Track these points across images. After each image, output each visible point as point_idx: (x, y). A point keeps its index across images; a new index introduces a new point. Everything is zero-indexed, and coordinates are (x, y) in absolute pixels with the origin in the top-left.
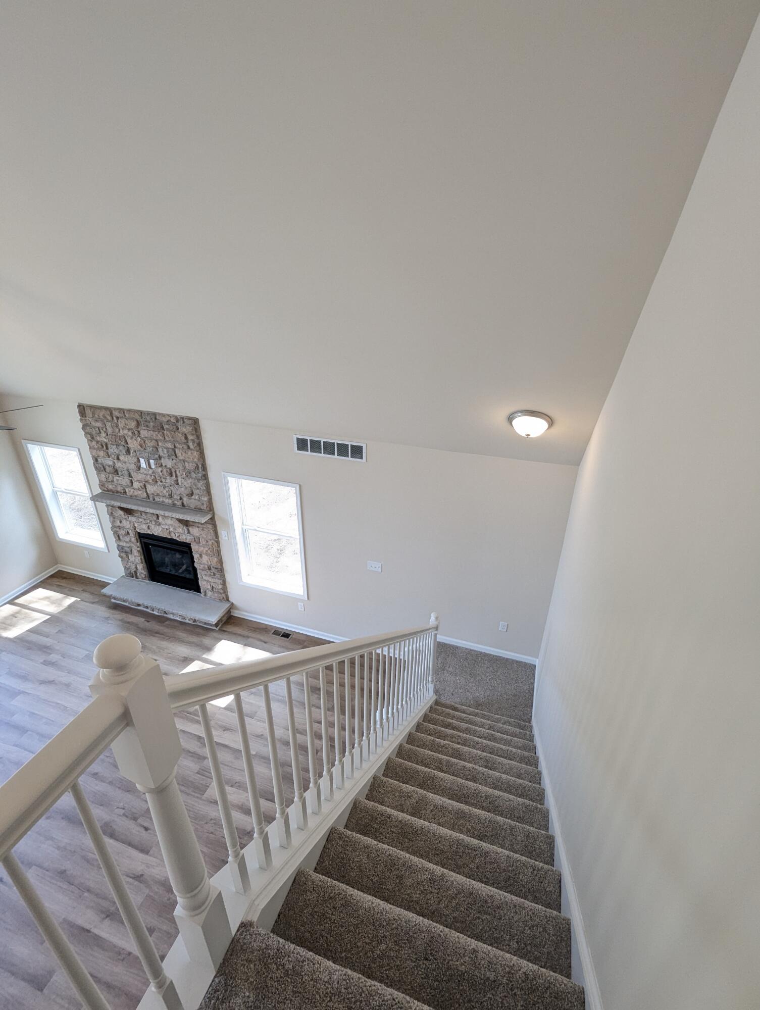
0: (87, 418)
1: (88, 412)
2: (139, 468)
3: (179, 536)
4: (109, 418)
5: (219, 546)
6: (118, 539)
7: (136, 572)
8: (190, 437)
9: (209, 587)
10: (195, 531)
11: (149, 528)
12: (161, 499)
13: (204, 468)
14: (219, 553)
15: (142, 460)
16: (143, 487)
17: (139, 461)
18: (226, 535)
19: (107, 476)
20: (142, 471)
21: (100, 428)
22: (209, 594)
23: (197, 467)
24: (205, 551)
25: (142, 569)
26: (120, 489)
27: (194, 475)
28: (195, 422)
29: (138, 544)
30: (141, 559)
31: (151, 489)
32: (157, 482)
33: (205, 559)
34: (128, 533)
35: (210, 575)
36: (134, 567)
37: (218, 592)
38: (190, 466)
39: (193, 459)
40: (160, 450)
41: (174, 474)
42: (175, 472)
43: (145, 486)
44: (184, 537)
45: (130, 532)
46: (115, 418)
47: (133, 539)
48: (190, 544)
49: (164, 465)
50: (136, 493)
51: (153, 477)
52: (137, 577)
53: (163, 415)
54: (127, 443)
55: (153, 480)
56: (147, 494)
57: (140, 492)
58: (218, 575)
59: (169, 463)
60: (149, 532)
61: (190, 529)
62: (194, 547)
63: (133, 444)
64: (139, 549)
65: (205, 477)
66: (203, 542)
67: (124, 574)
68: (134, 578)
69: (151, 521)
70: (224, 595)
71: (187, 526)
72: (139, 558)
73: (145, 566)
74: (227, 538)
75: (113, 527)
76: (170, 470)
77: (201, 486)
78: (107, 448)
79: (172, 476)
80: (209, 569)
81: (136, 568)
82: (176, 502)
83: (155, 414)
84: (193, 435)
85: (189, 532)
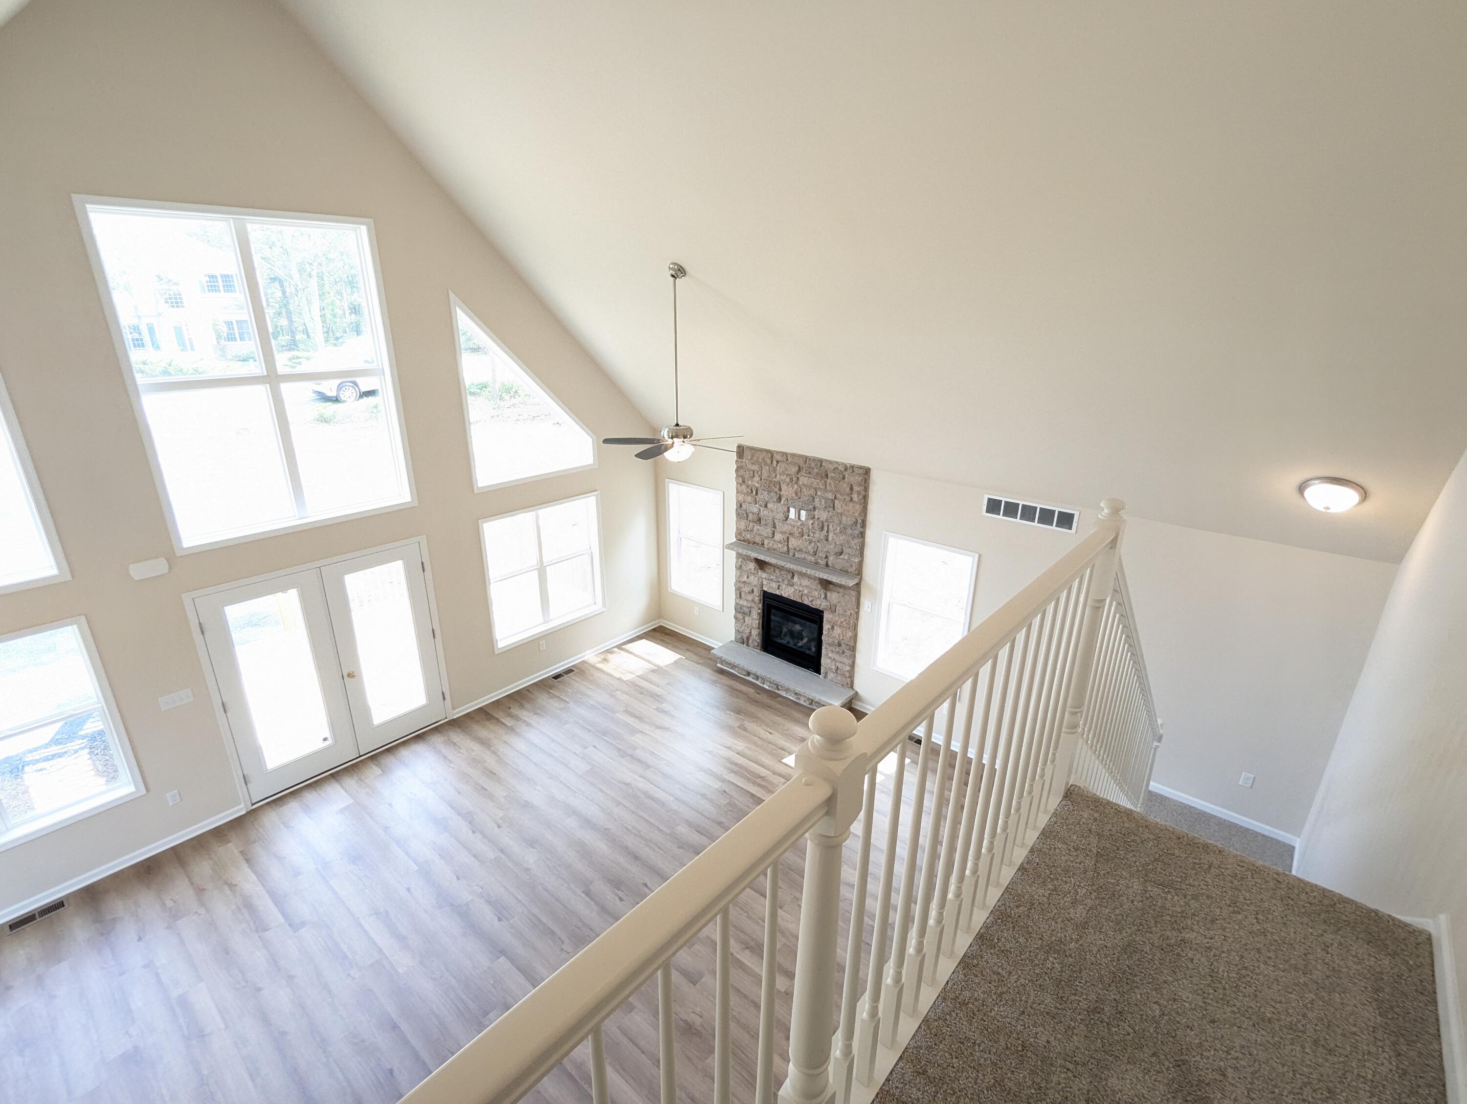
0: (744, 460)
1: (747, 454)
2: (787, 518)
3: (813, 600)
4: (769, 461)
5: (857, 619)
6: (738, 596)
7: (748, 638)
8: (856, 488)
9: (833, 667)
10: (833, 596)
11: (779, 588)
12: (803, 555)
13: (864, 524)
14: (855, 627)
15: (792, 510)
16: (786, 539)
17: (788, 511)
18: (870, 606)
19: (747, 524)
20: (789, 521)
21: (755, 472)
22: (831, 675)
23: (856, 523)
24: (839, 622)
25: (756, 634)
26: (758, 539)
27: (849, 531)
28: (867, 471)
29: (760, 606)
30: (759, 623)
31: (794, 543)
32: (803, 536)
33: (837, 631)
34: (753, 591)
35: (838, 652)
36: (748, 631)
37: (843, 675)
38: (847, 520)
39: (854, 513)
40: (817, 500)
41: (826, 528)
42: (828, 526)
43: (788, 538)
44: (818, 602)
45: (755, 590)
46: (775, 462)
47: (757, 599)
48: (822, 612)
49: (816, 517)
50: (775, 546)
51: (800, 530)
52: (748, 645)
53: (831, 462)
54: (780, 490)
55: (799, 533)
56: (788, 548)
57: (780, 546)
58: (848, 653)
59: (823, 515)
60: (778, 593)
61: (829, 594)
62: (827, 616)
63: (787, 491)
64: (760, 611)
65: (862, 535)
66: (839, 610)
67: (734, 639)
68: (745, 645)
69: (783, 580)
70: (849, 680)
71: (826, 590)
72: (757, 622)
73: (761, 632)
74: (870, 610)
75: (738, 581)
76: (823, 523)
77: (855, 544)
78: (757, 494)
79: (822, 530)
80: (840, 645)
81: (750, 633)
82: (819, 561)
83: (821, 461)
84: (860, 485)
85: (826, 597)
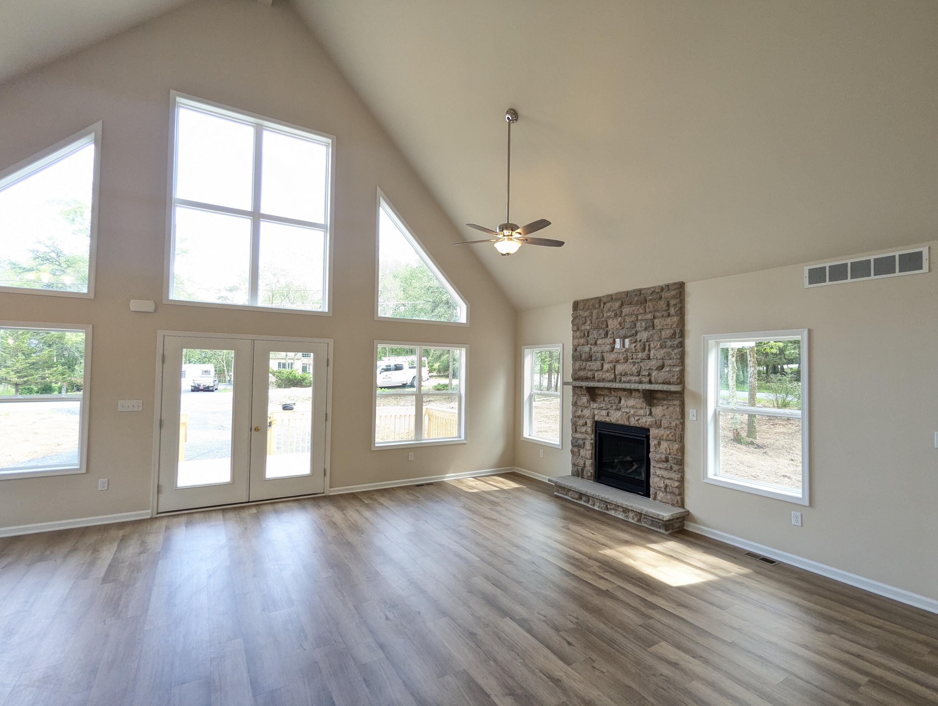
0: (579, 311)
1: (581, 306)
2: (613, 349)
3: (639, 419)
4: (597, 306)
5: (683, 429)
6: (574, 431)
7: (583, 470)
8: (672, 302)
9: (662, 485)
10: (658, 411)
11: (608, 415)
12: (628, 378)
13: (682, 334)
14: (682, 439)
15: (618, 341)
16: (612, 367)
17: (614, 342)
18: (695, 415)
19: (581, 364)
20: (615, 351)
21: (587, 318)
22: (660, 495)
23: (674, 334)
24: (665, 436)
25: (590, 469)
26: (590, 374)
27: (669, 343)
28: (681, 285)
29: (593, 436)
30: (592, 453)
31: (620, 368)
32: (627, 361)
33: (664, 445)
34: (586, 423)
35: (666, 469)
36: (583, 463)
37: (672, 493)
38: (666, 333)
39: (672, 325)
40: (638, 324)
41: (647, 348)
42: (649, 345)
43: (615, 366)
44: (644, 419)
45: (588, 422)
46: (602, 305)
47: (589, 430)
48: (648, 430)
49: (638, 340)
50: (604, 376)
51: (624, 356)
52: (583, 477)
53: (649, 289)
54: (607, 326)
55: (624, 358)
56: (615, 375)
57: (608, 375)
58: (676, 467)
59: (643, 336)
60: (607, 419)
61: (653, 409)
62: (653, 432)
63: (613, 324)
64: (592, 441)
65: (682, 345)
66: (665, 423)
67: (570, 474)
68: (580, 478)
69: (612, 406)
70: (679, 497)
71: (650, 406)
72: (590, 452)
73: (594, 462)
74: (695, 419)
75: (574, 416)
76: (644, 345)
77: (676, 354)
78: (588, 336)
79: (644, 351)
80: (667, 460)
81: (585, 464)
82: (643, 379)
83: (640, 290)
84: (676, 298)
85: (651, 414)
